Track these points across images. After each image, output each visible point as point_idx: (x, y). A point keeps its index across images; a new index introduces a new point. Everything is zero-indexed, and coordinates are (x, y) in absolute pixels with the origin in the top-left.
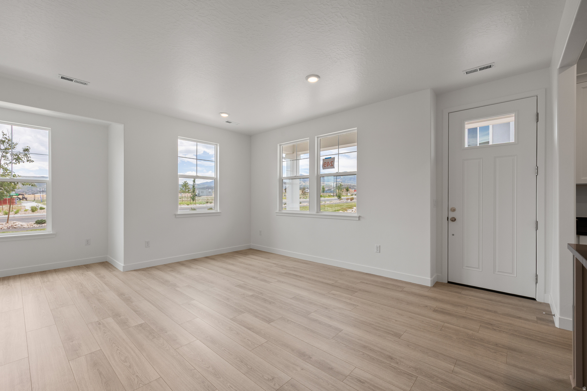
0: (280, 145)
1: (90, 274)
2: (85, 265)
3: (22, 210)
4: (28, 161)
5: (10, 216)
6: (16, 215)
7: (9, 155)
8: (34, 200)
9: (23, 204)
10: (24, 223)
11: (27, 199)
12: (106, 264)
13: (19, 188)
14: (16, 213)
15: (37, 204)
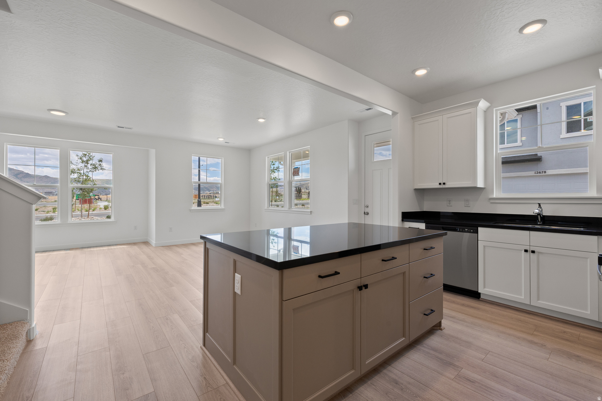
0: (268, 157)
1: (136, 248)
2: (133, 243)
3: (97, 208)
4: (101, 169)
5: (90, 213)
6: (93, 212)
7: (89, 165)
8: (107, 200)
9: (99, 204)
10: (99, 218)
11: (102, 199)
12: (146, 243)
13: (95, 191)
14: (93, 211)
15: (108, 203)
